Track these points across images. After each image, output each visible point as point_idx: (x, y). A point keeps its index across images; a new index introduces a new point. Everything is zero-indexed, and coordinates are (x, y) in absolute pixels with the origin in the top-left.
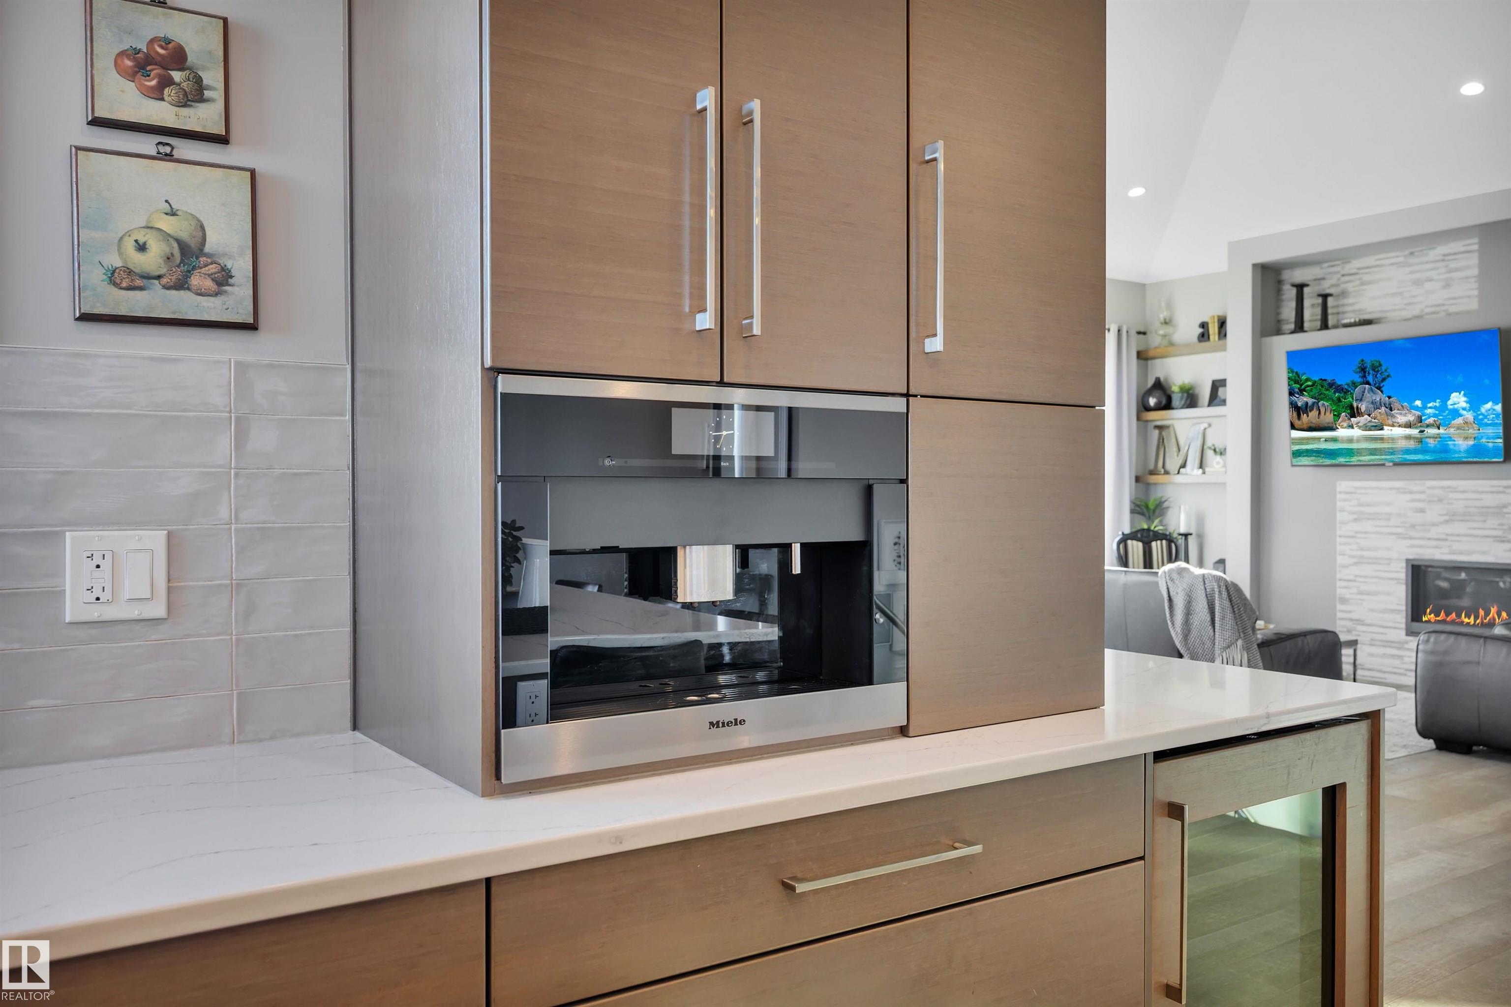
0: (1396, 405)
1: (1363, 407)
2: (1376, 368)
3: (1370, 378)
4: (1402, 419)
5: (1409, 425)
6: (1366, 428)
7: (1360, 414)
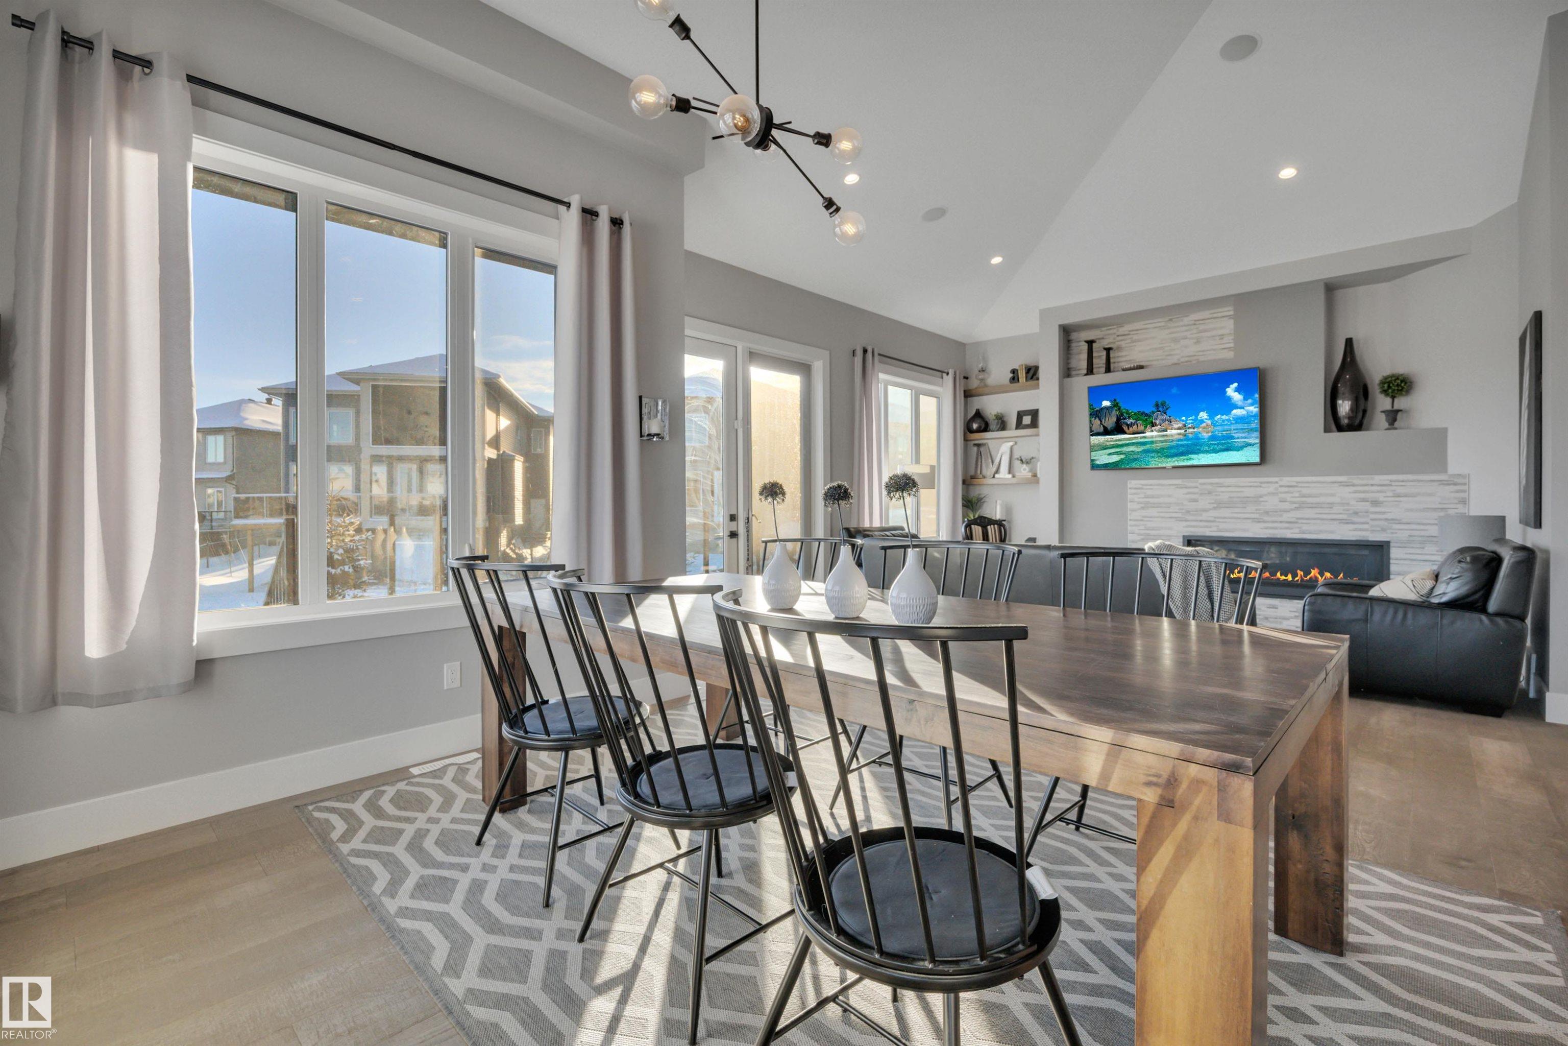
0: (1174, 420)
1: (1158, 422)
2: (1163, 405)
3: (1161, 409)
4: (1176, 426)
5: (1179, 429)
6: (1159, 431)
7: (1156, 425)
